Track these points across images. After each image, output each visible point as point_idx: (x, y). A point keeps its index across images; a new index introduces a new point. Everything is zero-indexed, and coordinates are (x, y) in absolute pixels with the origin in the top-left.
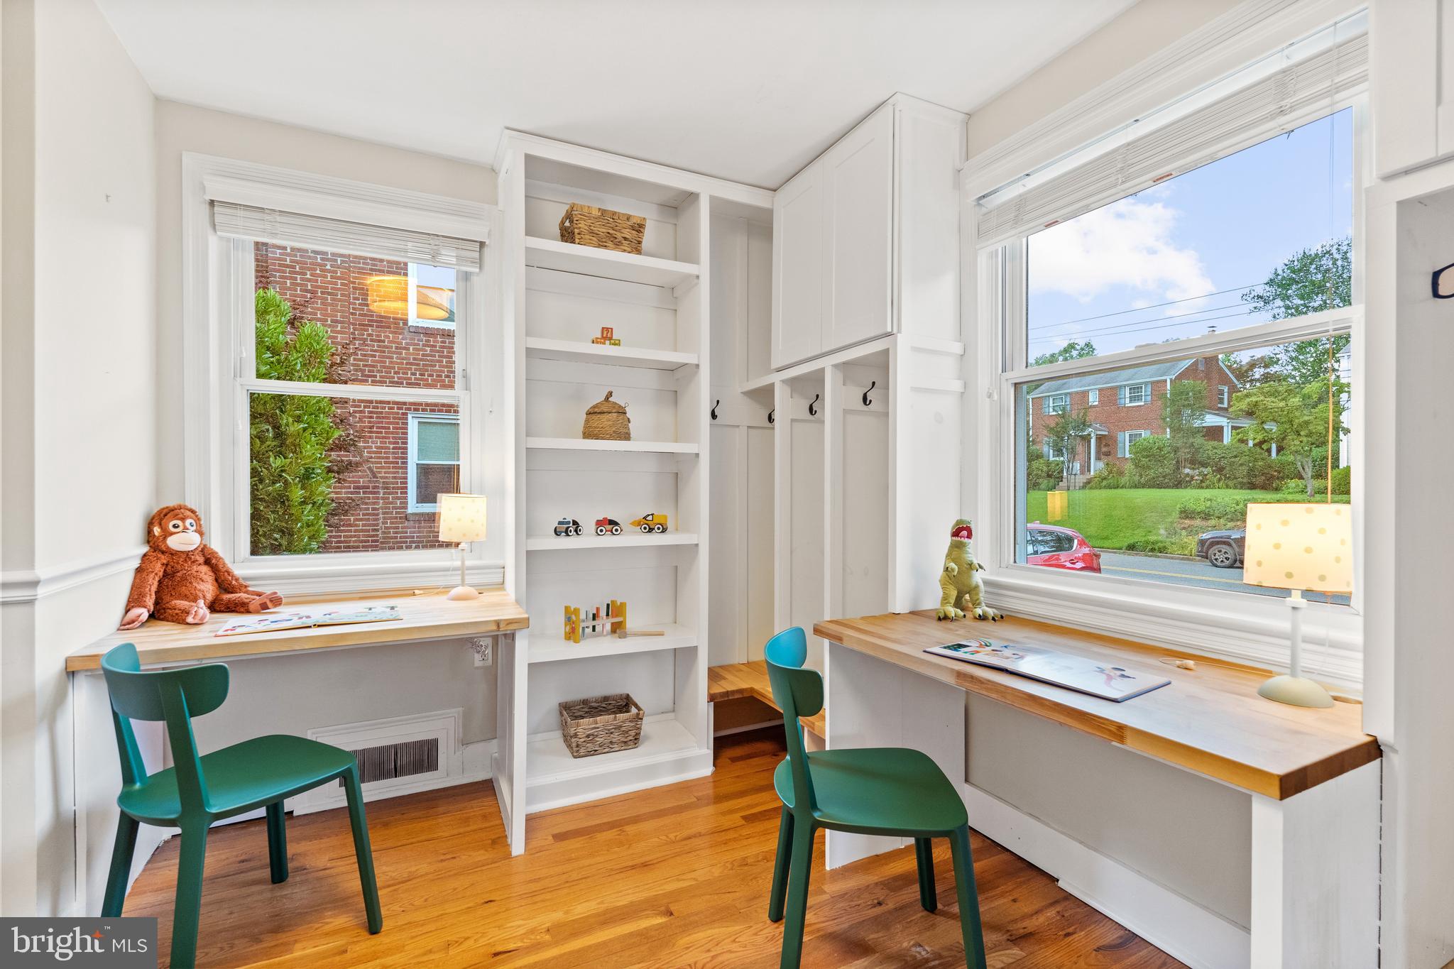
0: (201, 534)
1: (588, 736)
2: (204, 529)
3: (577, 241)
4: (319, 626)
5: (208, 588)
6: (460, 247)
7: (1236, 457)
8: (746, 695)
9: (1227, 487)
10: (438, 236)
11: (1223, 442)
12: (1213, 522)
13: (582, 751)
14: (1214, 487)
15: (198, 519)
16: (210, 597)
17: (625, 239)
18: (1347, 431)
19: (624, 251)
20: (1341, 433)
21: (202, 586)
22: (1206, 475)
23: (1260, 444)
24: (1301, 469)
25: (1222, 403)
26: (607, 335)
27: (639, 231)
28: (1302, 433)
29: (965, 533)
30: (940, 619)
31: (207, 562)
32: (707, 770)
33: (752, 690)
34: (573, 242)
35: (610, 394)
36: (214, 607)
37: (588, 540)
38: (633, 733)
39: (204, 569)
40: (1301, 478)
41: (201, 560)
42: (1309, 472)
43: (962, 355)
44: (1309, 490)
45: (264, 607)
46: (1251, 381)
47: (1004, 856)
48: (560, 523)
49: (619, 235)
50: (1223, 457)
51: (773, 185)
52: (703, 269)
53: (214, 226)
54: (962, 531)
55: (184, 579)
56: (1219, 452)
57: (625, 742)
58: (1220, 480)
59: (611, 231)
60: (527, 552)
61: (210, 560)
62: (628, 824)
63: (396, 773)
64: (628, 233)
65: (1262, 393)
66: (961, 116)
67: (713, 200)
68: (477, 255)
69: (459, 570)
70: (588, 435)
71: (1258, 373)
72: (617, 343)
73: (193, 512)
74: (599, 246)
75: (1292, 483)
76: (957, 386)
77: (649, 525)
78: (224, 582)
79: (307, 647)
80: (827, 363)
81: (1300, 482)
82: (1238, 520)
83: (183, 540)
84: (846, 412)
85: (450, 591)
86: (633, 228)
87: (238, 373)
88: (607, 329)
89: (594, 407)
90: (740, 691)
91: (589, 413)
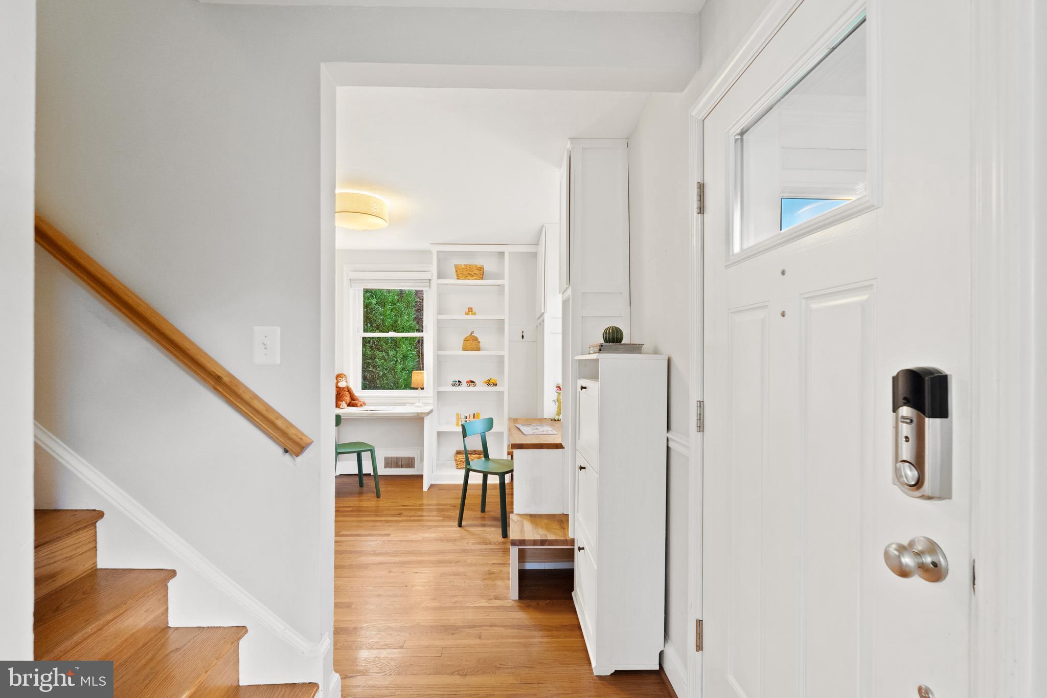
0: (347, 382)
1: (461, 461)
2: (348, 381)
3: (458, 278)
5: (348, 399)
6: (423, 282)
13: (459, 467)
15: (346, 378)
16: (348, 402)
19: (474, 279)
21: (346, 398)
26: (470, 311)
31: (348, 391)
35: (473, 332)
36: (349, 405)
37: (464, 388)
39: (347, 393)
41: (347, 390)
45: (361, 406)
48: (453, 382)
49: (476, 273)
51: (534, 243)
52: (506, 281)
53: (351, 286)
55: (342, 395)
59: (470, 272)
60: (438, 391)
61: (349, 391)
63: (401, 467)
68: (428, 284)
70: (464, 349)
72: (475, 314)
73: (345, 375)
74: (465, 279)
77: (489, 383)
78: (353, 398)
83: (342, 384)
86: (478, 270)
87: (358, 332)
88: (470, 308)
89: (466, 338)
91: (464, 341)
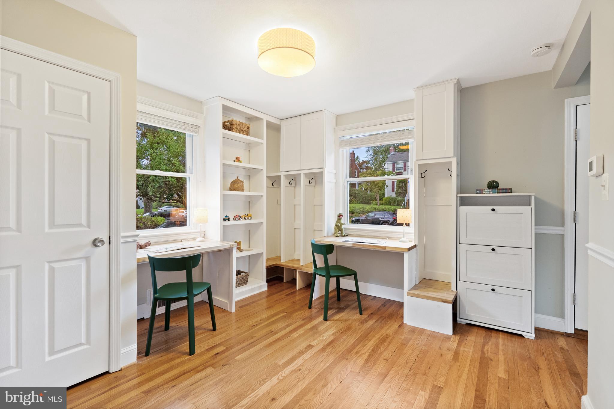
3: (233, 131)
4: (183, 249)
6: (194, 127)
7: (359, 193)
8: (275, 266)
9: (358, 203)
10: (187, 123)
11: (356, 188)
12: (354, 214)
14: (354, 203)
17: (245, 131)
18: (387, 186)
19: (245, 134)
20: (386, 187)
22: (352, 199)
23: (366, 190)
24: (376, 197)
25: (356, 175)
26: (238, 159)
27: (248, 129)
28: (377, 186)
29: (341, 216)
30: (336, 237)
32: (266, 288)
33: (276, 264)
34: (232, 131)
35: (238, 177)
37: (231, 222)
38: (246, 280)
40: (376, 200)
42: (378, 199)
43: (335, 174)
44: (378, 203)
45: (146, 246)
46: (363, 168)
47: (347, 291)
48: (225, 217)
49: (244, 130)
50: (356, 193)
51: (282, 119)
52: (264, 141)
54: (340, 216)
56: (355, 191)
57: (244, 283)
58: (356, 200)
59: (242, 128)
60: (223, 226)
62: (258, 301)
64: (246, 129)
65: (367, 174)
66: (336, 116)
67: (267, 121)
68: (197, 130)
69: (199, 232)
70: (231, 190)
71: (364, 166)
72: (241, 162)
74: (239, 133)
75: (374, 202)
76: (335, 181)
77: (247, 217)
79: (182, 255)
80: (302, 173)
81: (376, 202)
82: (361, 214)
84: (306, 185)
85: (196, 239)
88: (239, 157)
89: (234, 181)
90: (274, 265)
91: (232, 183)
